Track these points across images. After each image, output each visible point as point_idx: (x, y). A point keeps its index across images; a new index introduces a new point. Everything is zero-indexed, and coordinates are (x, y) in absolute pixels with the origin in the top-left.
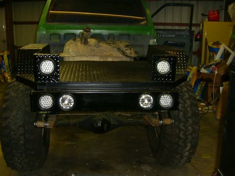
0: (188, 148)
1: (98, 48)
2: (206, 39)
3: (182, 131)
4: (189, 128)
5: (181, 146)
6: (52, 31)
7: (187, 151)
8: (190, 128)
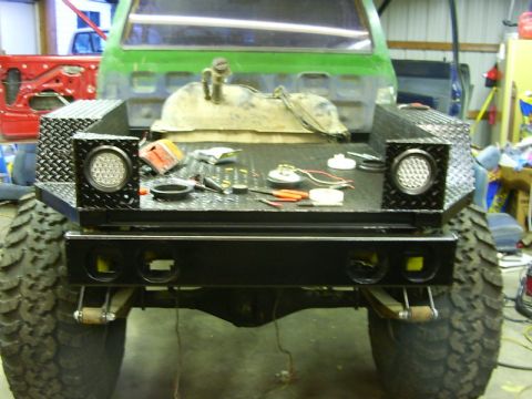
0: (470, 377)
1: (247, 109)
2: (514, 86)
3: (456, 333)
4: (475, 325)
5: (454, 371)
6: (136, 67)
7: (468, 382)
8: (477, 325)
